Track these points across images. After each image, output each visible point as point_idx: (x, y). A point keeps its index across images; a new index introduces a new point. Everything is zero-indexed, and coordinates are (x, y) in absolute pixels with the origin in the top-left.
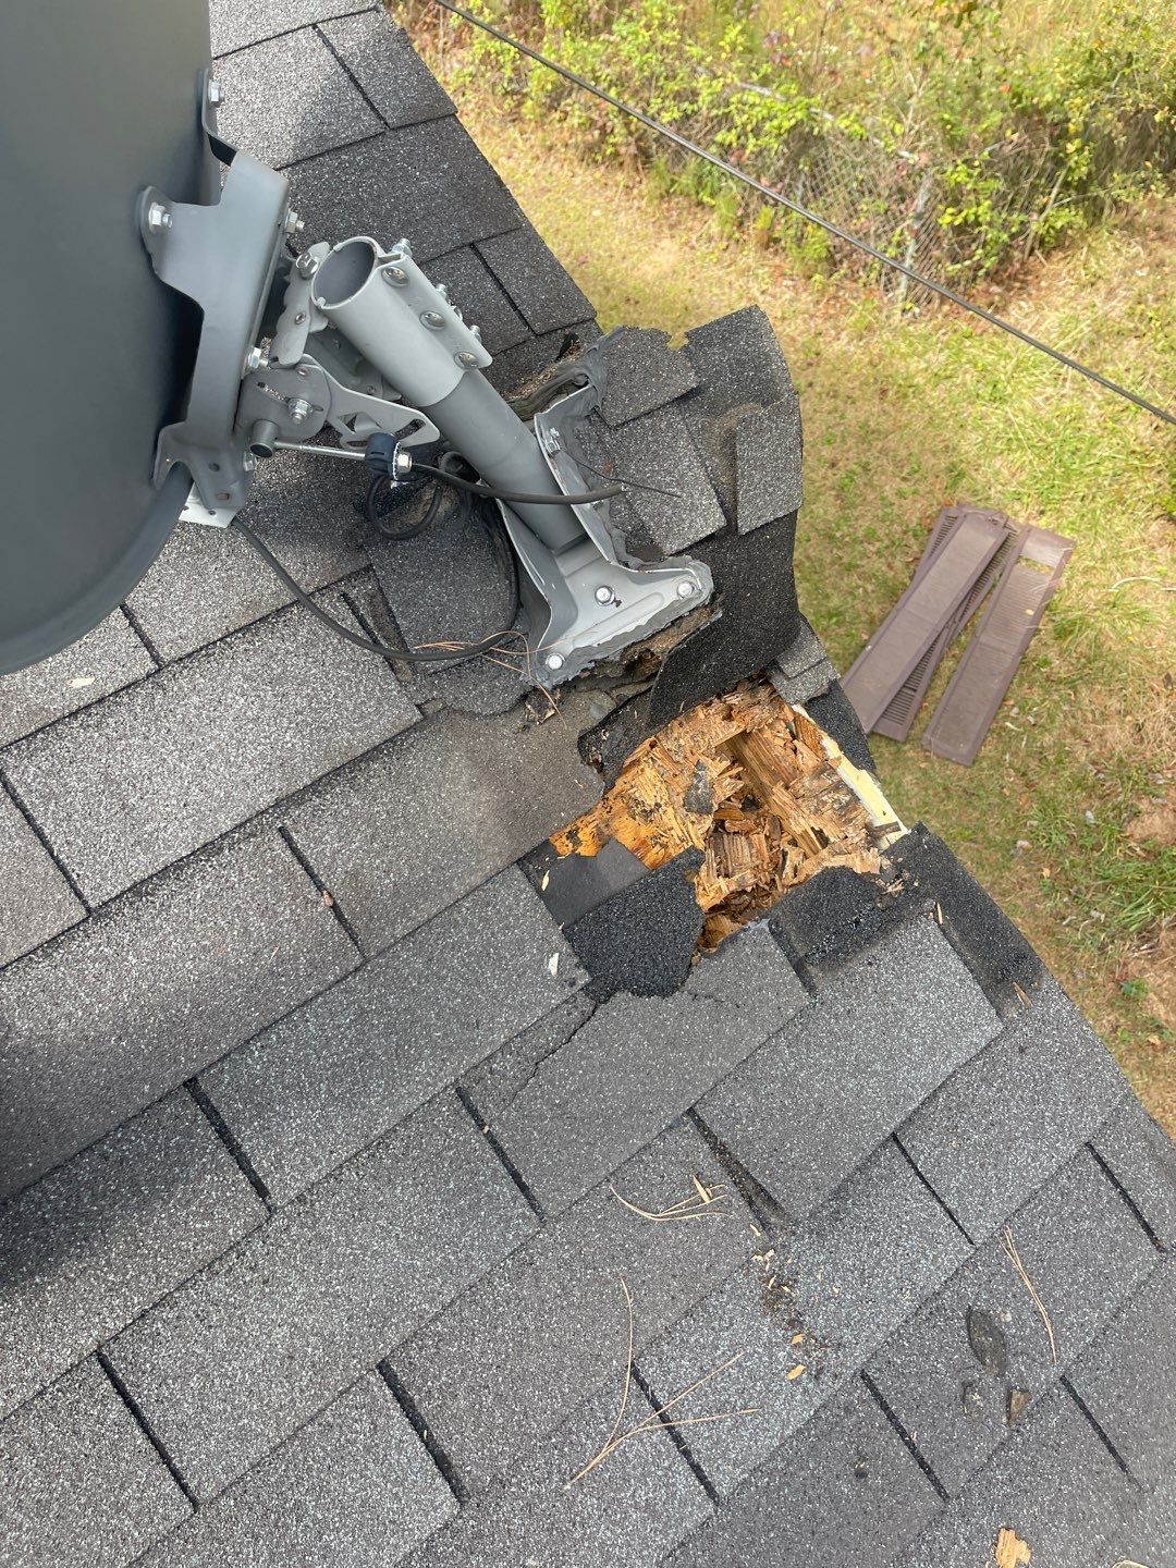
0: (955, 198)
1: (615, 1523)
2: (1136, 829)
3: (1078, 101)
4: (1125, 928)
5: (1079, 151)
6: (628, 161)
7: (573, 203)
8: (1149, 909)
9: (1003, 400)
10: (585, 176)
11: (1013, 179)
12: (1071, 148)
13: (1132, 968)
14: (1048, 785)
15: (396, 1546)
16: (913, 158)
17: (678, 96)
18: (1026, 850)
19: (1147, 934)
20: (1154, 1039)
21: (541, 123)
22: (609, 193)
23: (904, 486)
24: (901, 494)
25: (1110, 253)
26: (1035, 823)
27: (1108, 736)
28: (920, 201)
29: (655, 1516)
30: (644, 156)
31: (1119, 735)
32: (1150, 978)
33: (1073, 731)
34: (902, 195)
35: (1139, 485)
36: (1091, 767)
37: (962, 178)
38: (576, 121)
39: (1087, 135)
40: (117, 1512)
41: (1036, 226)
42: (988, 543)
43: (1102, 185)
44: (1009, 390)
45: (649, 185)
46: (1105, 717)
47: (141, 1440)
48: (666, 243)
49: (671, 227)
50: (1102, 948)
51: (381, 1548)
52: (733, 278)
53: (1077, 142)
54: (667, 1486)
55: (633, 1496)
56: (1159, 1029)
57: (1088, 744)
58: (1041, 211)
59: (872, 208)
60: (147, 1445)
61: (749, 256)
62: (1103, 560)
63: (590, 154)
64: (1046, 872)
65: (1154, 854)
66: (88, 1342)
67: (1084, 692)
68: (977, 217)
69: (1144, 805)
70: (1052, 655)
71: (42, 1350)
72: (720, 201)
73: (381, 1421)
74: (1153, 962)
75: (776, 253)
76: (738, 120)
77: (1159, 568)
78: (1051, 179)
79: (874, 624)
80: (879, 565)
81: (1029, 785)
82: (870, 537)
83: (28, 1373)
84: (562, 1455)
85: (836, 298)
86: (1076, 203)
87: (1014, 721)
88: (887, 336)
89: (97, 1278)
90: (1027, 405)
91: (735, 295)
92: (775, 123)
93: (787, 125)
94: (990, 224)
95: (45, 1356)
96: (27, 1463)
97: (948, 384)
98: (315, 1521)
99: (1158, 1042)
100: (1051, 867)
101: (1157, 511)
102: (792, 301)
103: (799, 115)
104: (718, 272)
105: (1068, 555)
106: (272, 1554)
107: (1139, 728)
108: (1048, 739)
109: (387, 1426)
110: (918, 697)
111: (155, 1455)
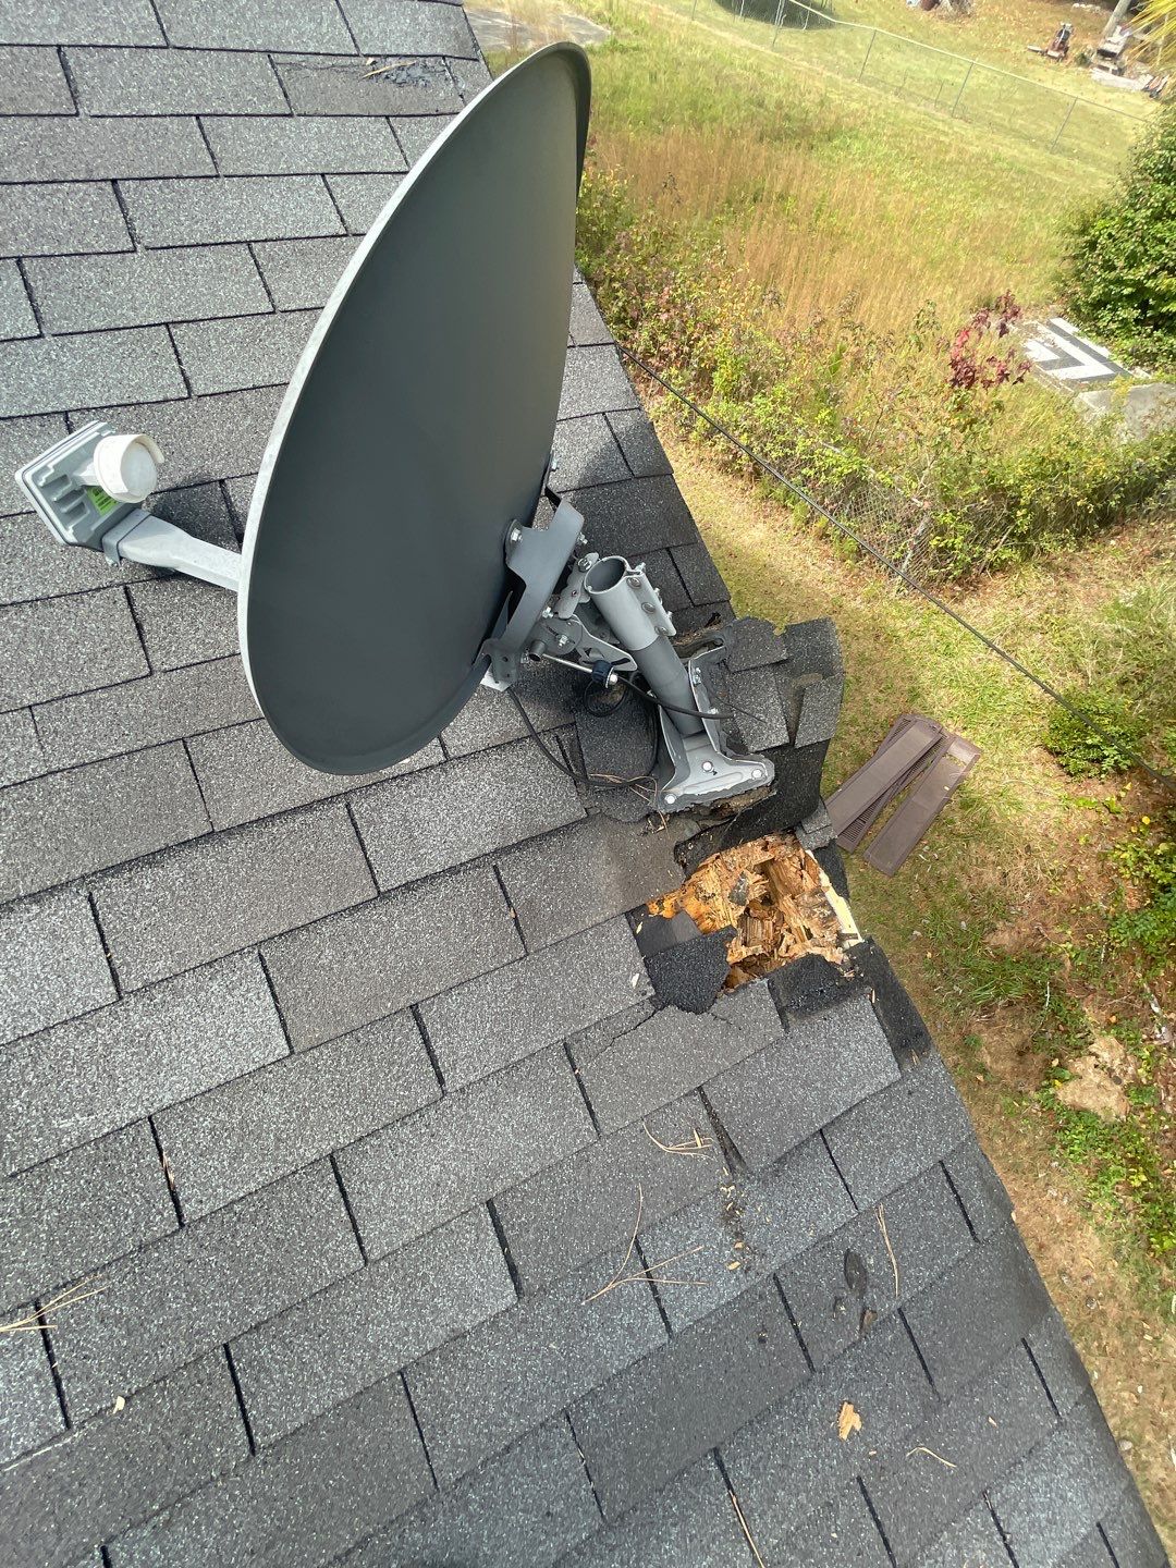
0: (942, 531)
1: (607, 1334)
2: (993, 940)
3: (1029, 486)
4: (974, 1001)
5: (1024, 516)
6: (746, 475)
7: (709, 493)
8: (991, 992)
9: (951, 655)
10: (719, 478)
11: (980, 526)
12: (1019, 513)
13: (974, 1028)
14: (940, 899)
15: (476, 1316)
16: (919, 504)
17: (784, 444)
18: (918, 938)
19: (987, 1008)
20: (980, 1078)
21: (699, 445)
22: (732, 492)
23: (880, 695)
24: (877, 700)
25: (1033, 579)
26: (928, 922)
27: (984, 876)
28: (920, 530)
29: (632, 1335)
30: (756, 474)
31: (991, 877)
32: (985, 1037)
33: (962, 869)
34: (909, 523)
35: (1029, 723)
36: (969, 894)
37: (948, 520)
38: (720, 448)
39: (1031, 507)
40: (322, 1255)
41: (989, 555)
42: (927, 740)
43: (1035, 538)
44: (956, 650)
45: (756, 491)
46: (984, 864)
47: (344, 1213)
48: (760, 525)
49: (765, 517)
50: (957, 1012)
51: (466, 1314)
52: (797, 553)
53: (1024, 511)
54: (643, 1318)
55: (621, 1319)
56: (984, 1072)
57: (970, 879)
58: (994, 547)
59: (890, 528)
60: (346, 1218)
61: (809, 543)
62: (999, 765)
63: (724, 467)
64: (929, 955)
65: (1001, 958)
66: (327, 1148)
67: (973, 845)
68: (953, 544)
69: (1000, 925)
70: (957, 818)
71: (301, 1147)
72: (797, 507)
73: (482, 1236)
74: (988, 1027)
75: (826, 543)
76: (817, 464)
77: (1033, 777)
78: (1004, 529)
79: (846, 776)
80: (856, 740)
81: (928, 896)
82: (853, 722)
83: (289, 1159)
84: (584, 1283)
85: (858, 575)
86: (1017, 546)
87: (925, 854)
88: (885, 604)
89: (340, 1111)
90: (966, 661)
91: (796, 563)
92: (840, 469)
93: (846, 472)
94: (961, 550)
95: (302, 1151)
96: (277, 1213)
97: (919, 639)
98: (432, 1288)
99: (982, 1080)
100: (933, 953)
101: (1038, 742)
102: (830, 572)
103: (855, 467)
104: (788, 547)
105: (976, 758)
106: (403, 1303)
107: (1005, 875)
108: (944, 870)
109: (485, 1240)
110: (866, 827)
111: (350, 1225)
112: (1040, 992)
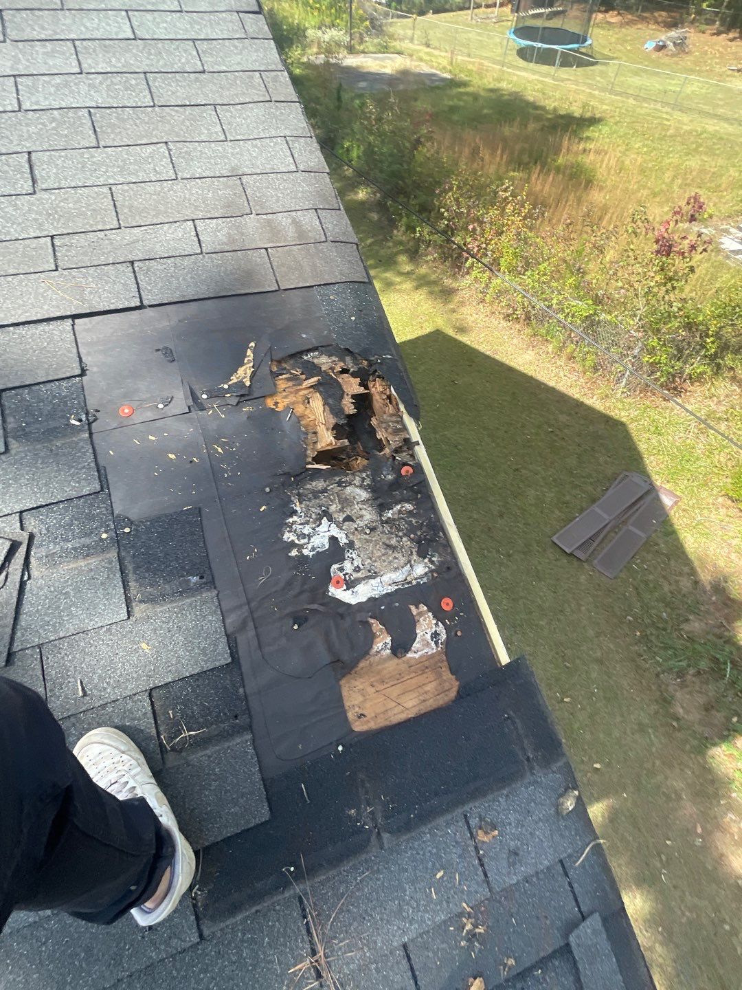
0: (652, 351)
2: (686, 627)
4: (671, 669)
8: (684, 664)
10: (504, 323)
12: (709, 341)
13: (671, 689)
16: (635, 335)
18: (630, 622)
19: (681, 674)
26: (637, 611)
28: (636, 352)
30: (528, 318)
31: (686, 584)
32: (678, 695)
35: (716, 480)
36: (669, 594)
37: (655, 344)
39: (718, 336)
41: (688, 370)
44: (663, 431)
45: (528, 331)
46: (681, 574)
48: (530, 352)
49: (533, 347)
50: (658, 675)
52: (554, 368)
56: (678, 719)
57: (670, 584)
58: (692, 365)
59: (616, 351)
61: (562, 362)
62: (693, 507)
63: (507, 317)
64: (638, 634)
65: (691, 640)
68: (660, 360)
70: (660, 542)
72: (554, 340)
74: (681, 688)
75: (573, 363)
76: (566, 311)
77: (719, 517)
78: (697, 352)
79: (582, 510)
86: (709, 364)
87: (636, 565)
90: (670, 438)
92: (581, 313)
93: (585, 314)
94: (666, 365)
100: (641, 632)
101: (723, 493)
104: (548, 365)
105: (676, 503)
112: (723, 667)
